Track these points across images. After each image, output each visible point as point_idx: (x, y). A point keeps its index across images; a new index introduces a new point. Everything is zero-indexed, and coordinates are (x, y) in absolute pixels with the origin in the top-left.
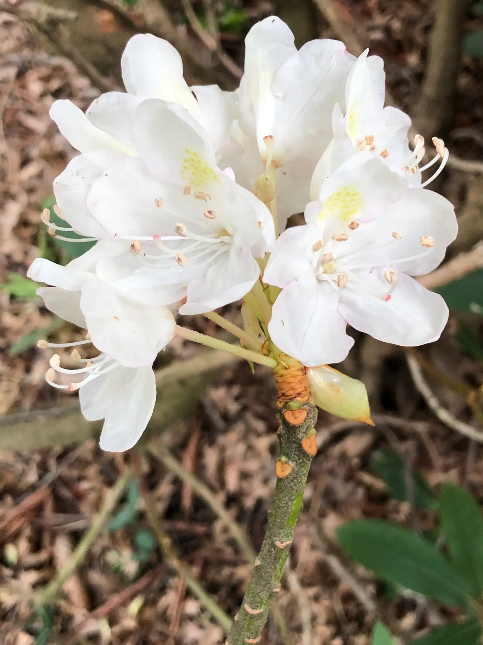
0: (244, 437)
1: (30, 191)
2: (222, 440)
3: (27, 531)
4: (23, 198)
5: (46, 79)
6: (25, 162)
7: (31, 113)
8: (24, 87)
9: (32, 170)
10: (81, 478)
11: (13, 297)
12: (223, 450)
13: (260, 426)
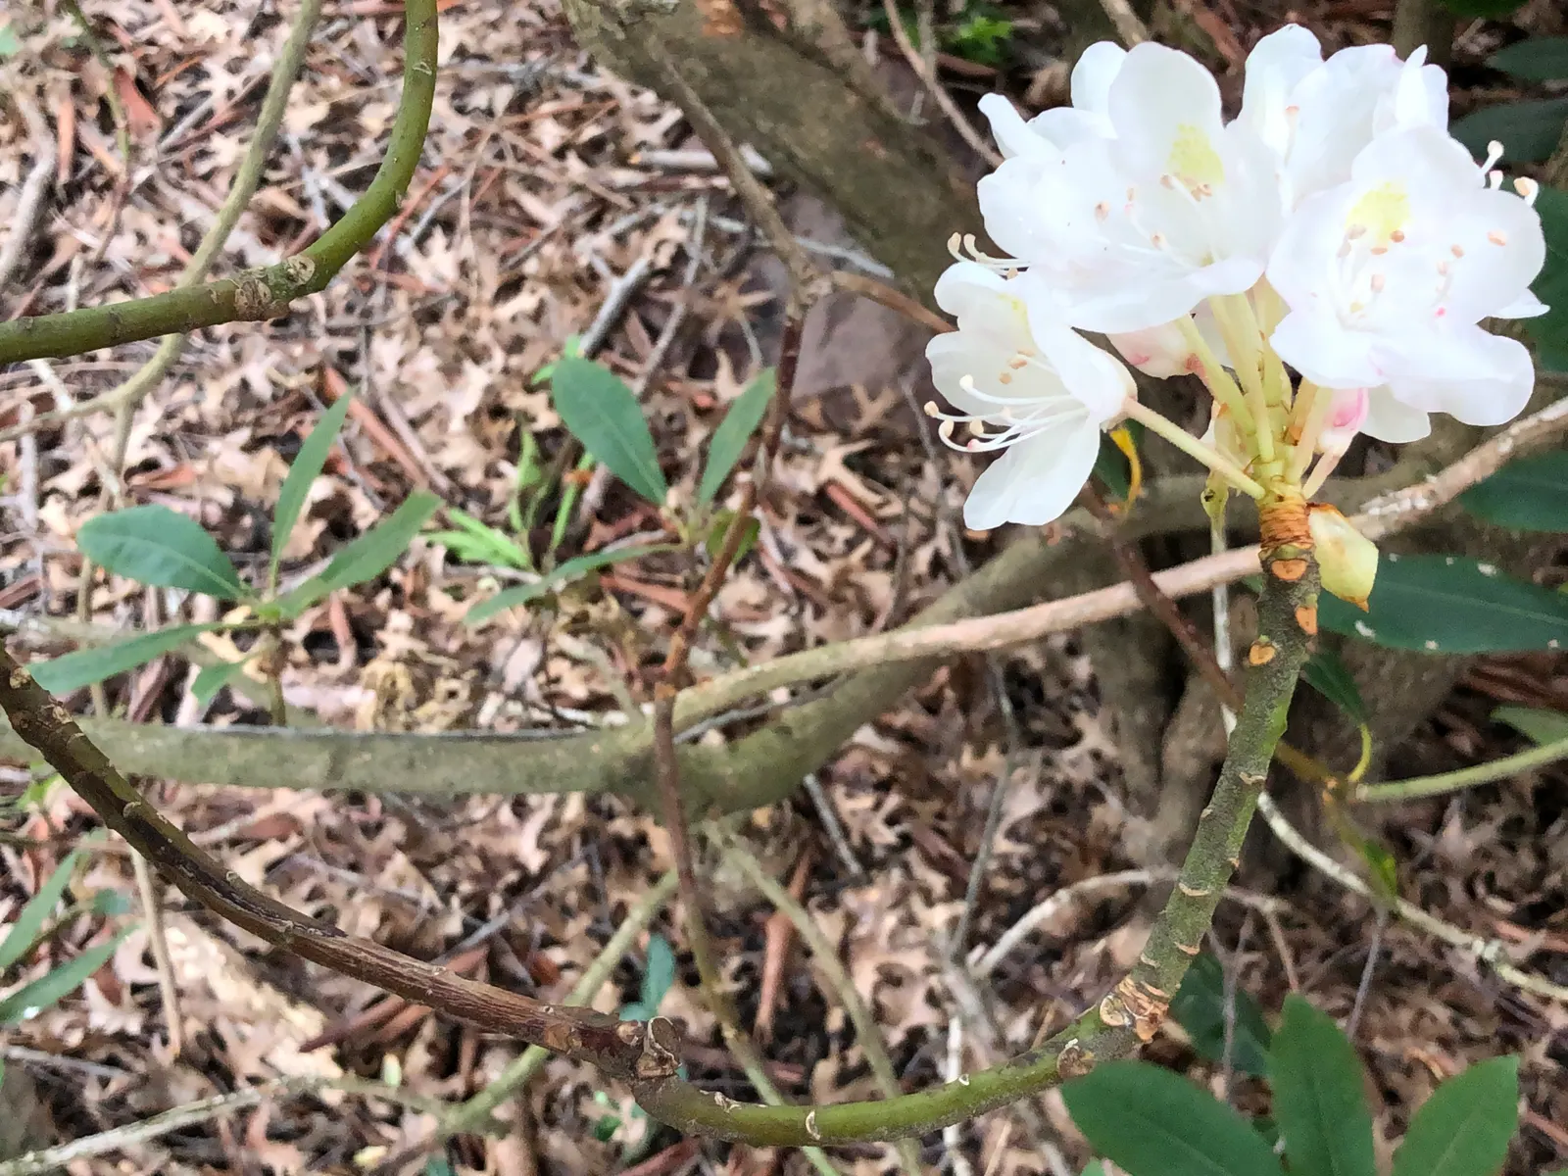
0: (901, 900)
1: (516, 345)
2: (850, 899)
3: (428, 1031)
4: (498, 358)
5: (577, 118)
6: (511, 287)
7: (534, 185)
8: (525, 128)
9: (525, 302)
10: (548, 942)
11: (452, 558)
12: (851, 920)
13: (937, 882)
